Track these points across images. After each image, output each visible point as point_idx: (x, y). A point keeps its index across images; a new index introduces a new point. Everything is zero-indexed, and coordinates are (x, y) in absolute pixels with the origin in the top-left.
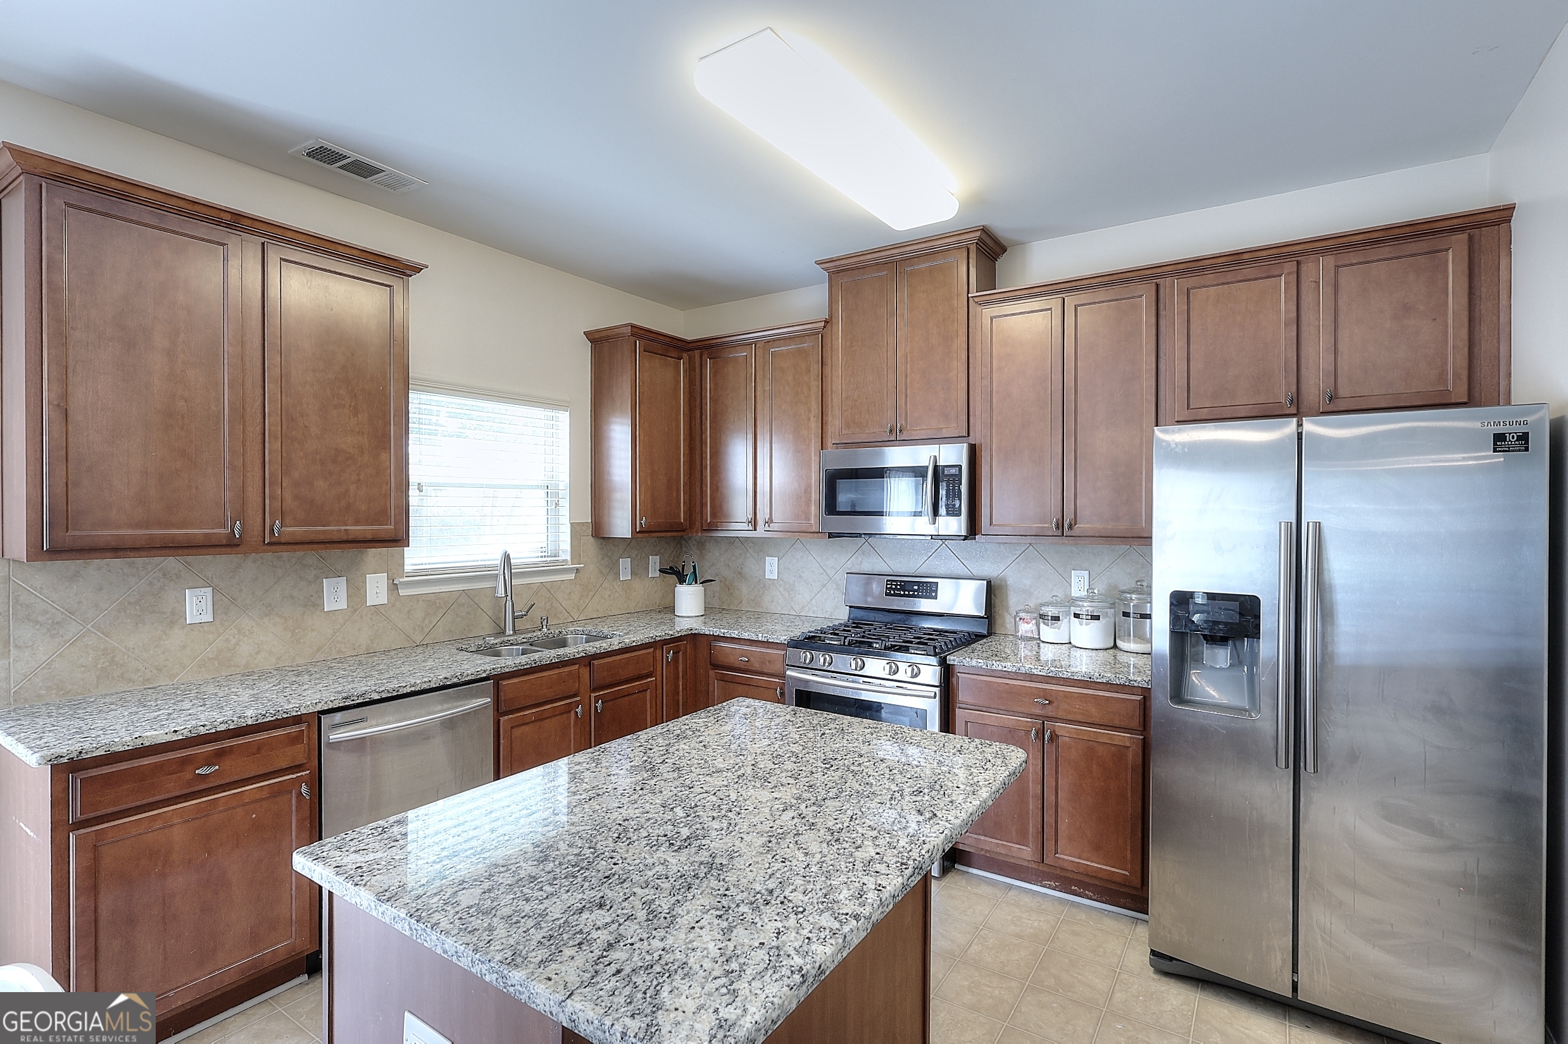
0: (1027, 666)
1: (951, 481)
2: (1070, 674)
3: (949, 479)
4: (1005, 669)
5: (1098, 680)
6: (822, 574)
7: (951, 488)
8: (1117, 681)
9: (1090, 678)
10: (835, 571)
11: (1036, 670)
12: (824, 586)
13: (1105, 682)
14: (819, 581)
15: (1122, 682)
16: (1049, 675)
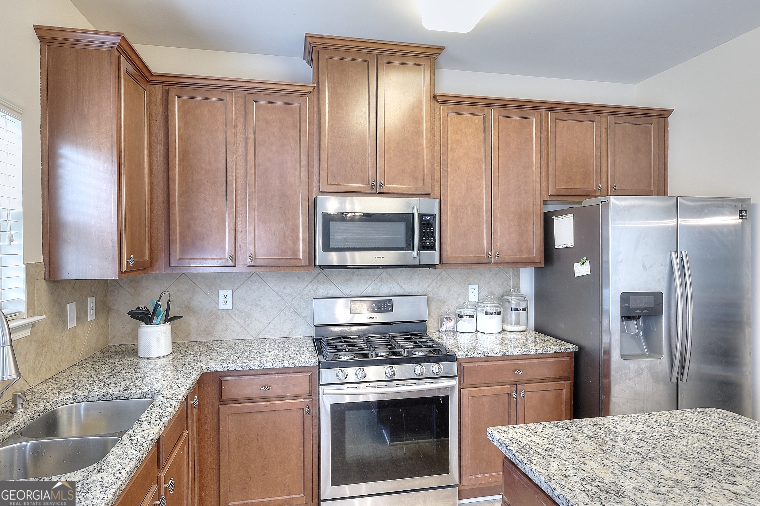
0: (510, 350)
1: (428, 225)
2: (535, 351)
3: (426, 224)
4: (496, 355)
5: (550, 352)
6: (279, 301)
7: (428, 230)
8: (560, 350)
9: (546, 351)
10: (292, 298)
11: (515, 352)
12: (282, 310)
13: (554, 352)
14: (276, 307)
15: (562, 351)
16: (523, 354)
